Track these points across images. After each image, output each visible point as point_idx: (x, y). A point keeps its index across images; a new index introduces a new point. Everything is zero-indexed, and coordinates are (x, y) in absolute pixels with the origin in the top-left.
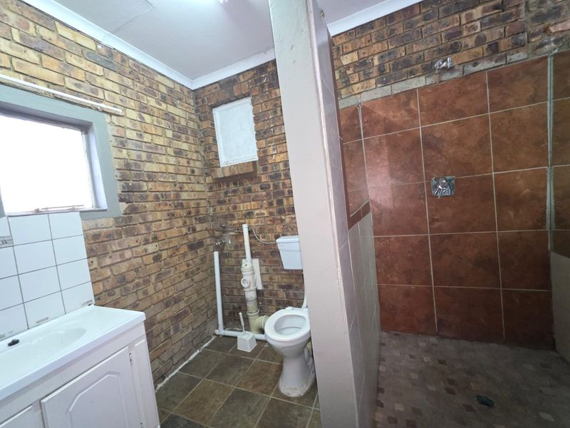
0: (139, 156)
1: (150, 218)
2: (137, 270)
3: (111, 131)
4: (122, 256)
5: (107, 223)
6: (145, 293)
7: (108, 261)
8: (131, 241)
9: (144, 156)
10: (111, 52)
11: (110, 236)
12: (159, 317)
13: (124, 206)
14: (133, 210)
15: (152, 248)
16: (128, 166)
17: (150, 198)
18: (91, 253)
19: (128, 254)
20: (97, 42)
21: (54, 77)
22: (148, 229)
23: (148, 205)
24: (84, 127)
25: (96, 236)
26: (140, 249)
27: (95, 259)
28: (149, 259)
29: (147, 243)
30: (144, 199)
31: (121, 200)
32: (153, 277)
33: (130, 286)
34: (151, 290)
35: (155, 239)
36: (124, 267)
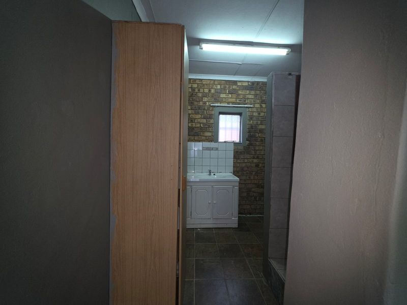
0: (257, 123)
1: (257, 148)
2: (248, 167)
3: (248, 114)
4: (244, 161)
5: (241, 148)
6: (250, 177)
7: (239, 161)
8: (248, 156)
9: (259, 122)
10: (253, 83)
11: (241, 153)
12: (253, 190)
13: (248, 142)
14: (250, 144)
15: (255, 161)
16: (252, 127)
17: (259, 140)
18: (235, 157)
19: (246, 161)
20: (248, 82)
21: (234, 100)
22: (255, 152)
23: (257, 143)
24: (240, 114)
25: (237, 152)
26: (250, 160)
27: (235, 159)
28: (253, 165)
29: (254, 158)
30: (256, 140)
31: (247, 140)
32: (254, 173)
33: (245, 172)
34: (252, 178)
35: (258, 158)
36: (244, 165)
